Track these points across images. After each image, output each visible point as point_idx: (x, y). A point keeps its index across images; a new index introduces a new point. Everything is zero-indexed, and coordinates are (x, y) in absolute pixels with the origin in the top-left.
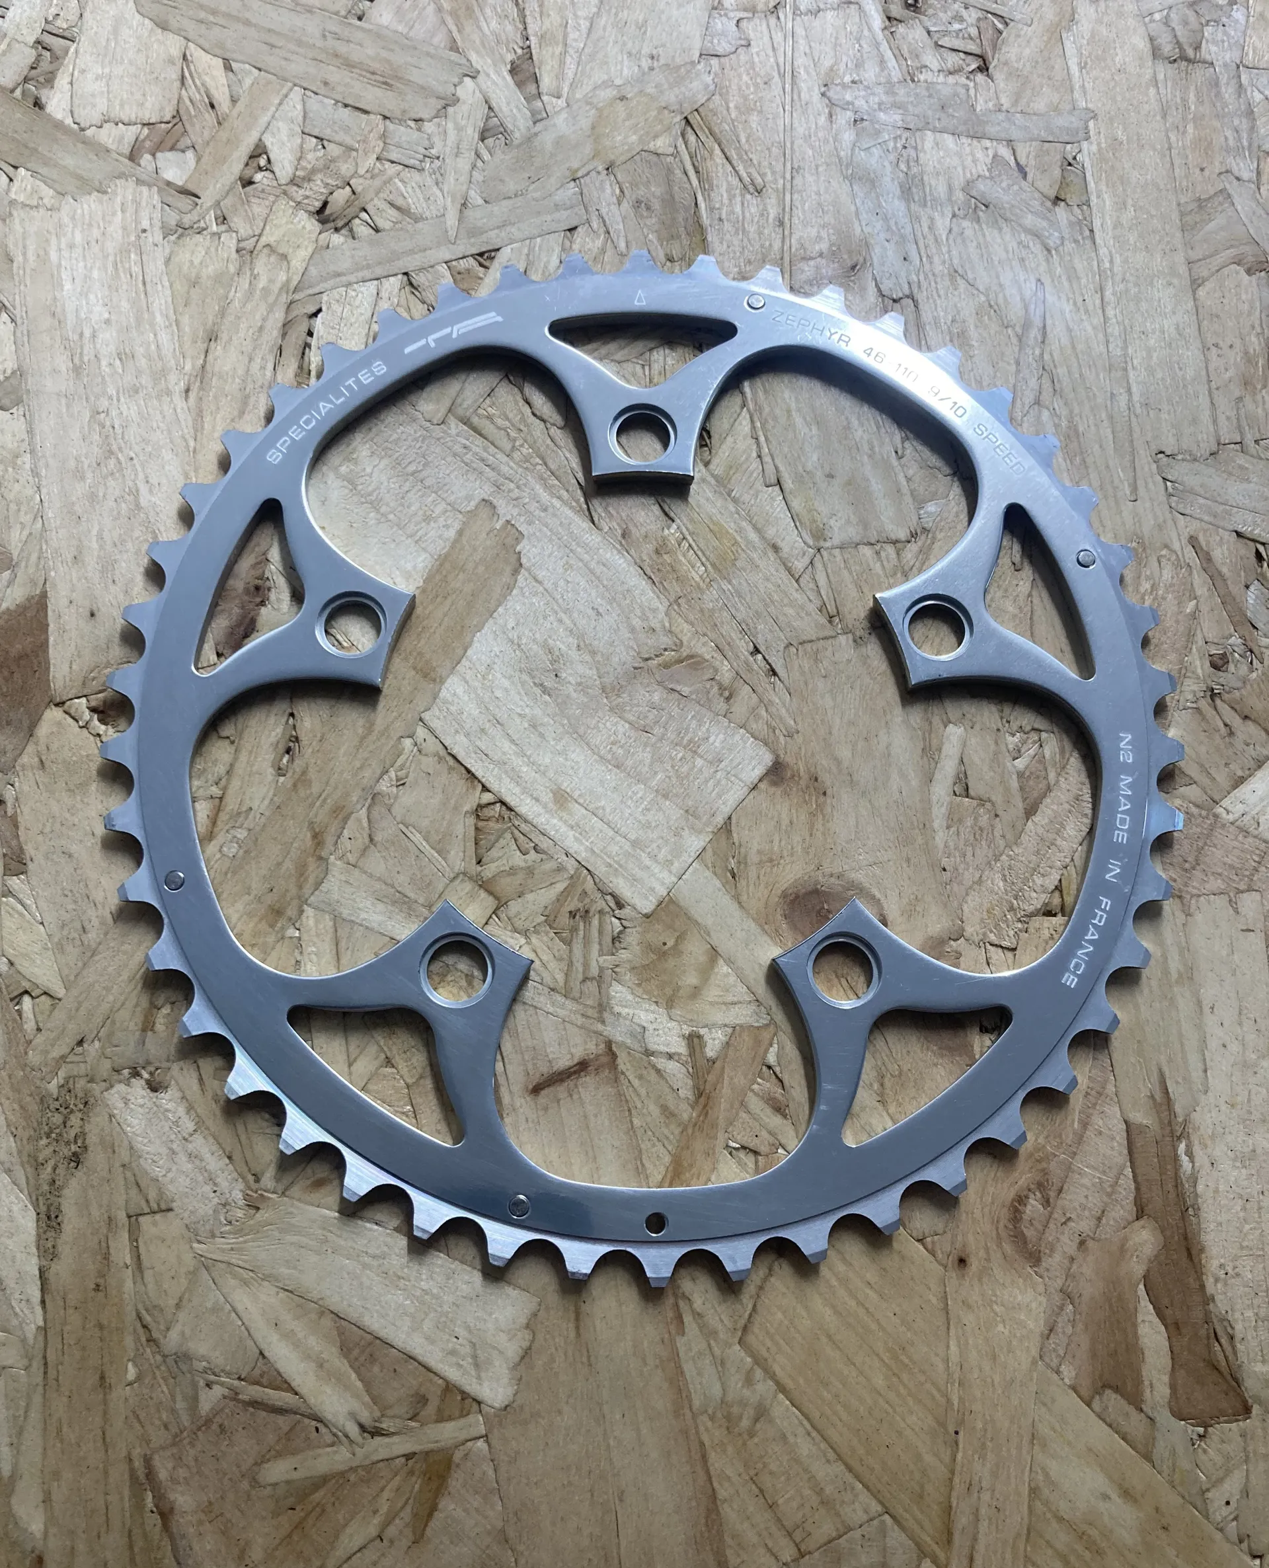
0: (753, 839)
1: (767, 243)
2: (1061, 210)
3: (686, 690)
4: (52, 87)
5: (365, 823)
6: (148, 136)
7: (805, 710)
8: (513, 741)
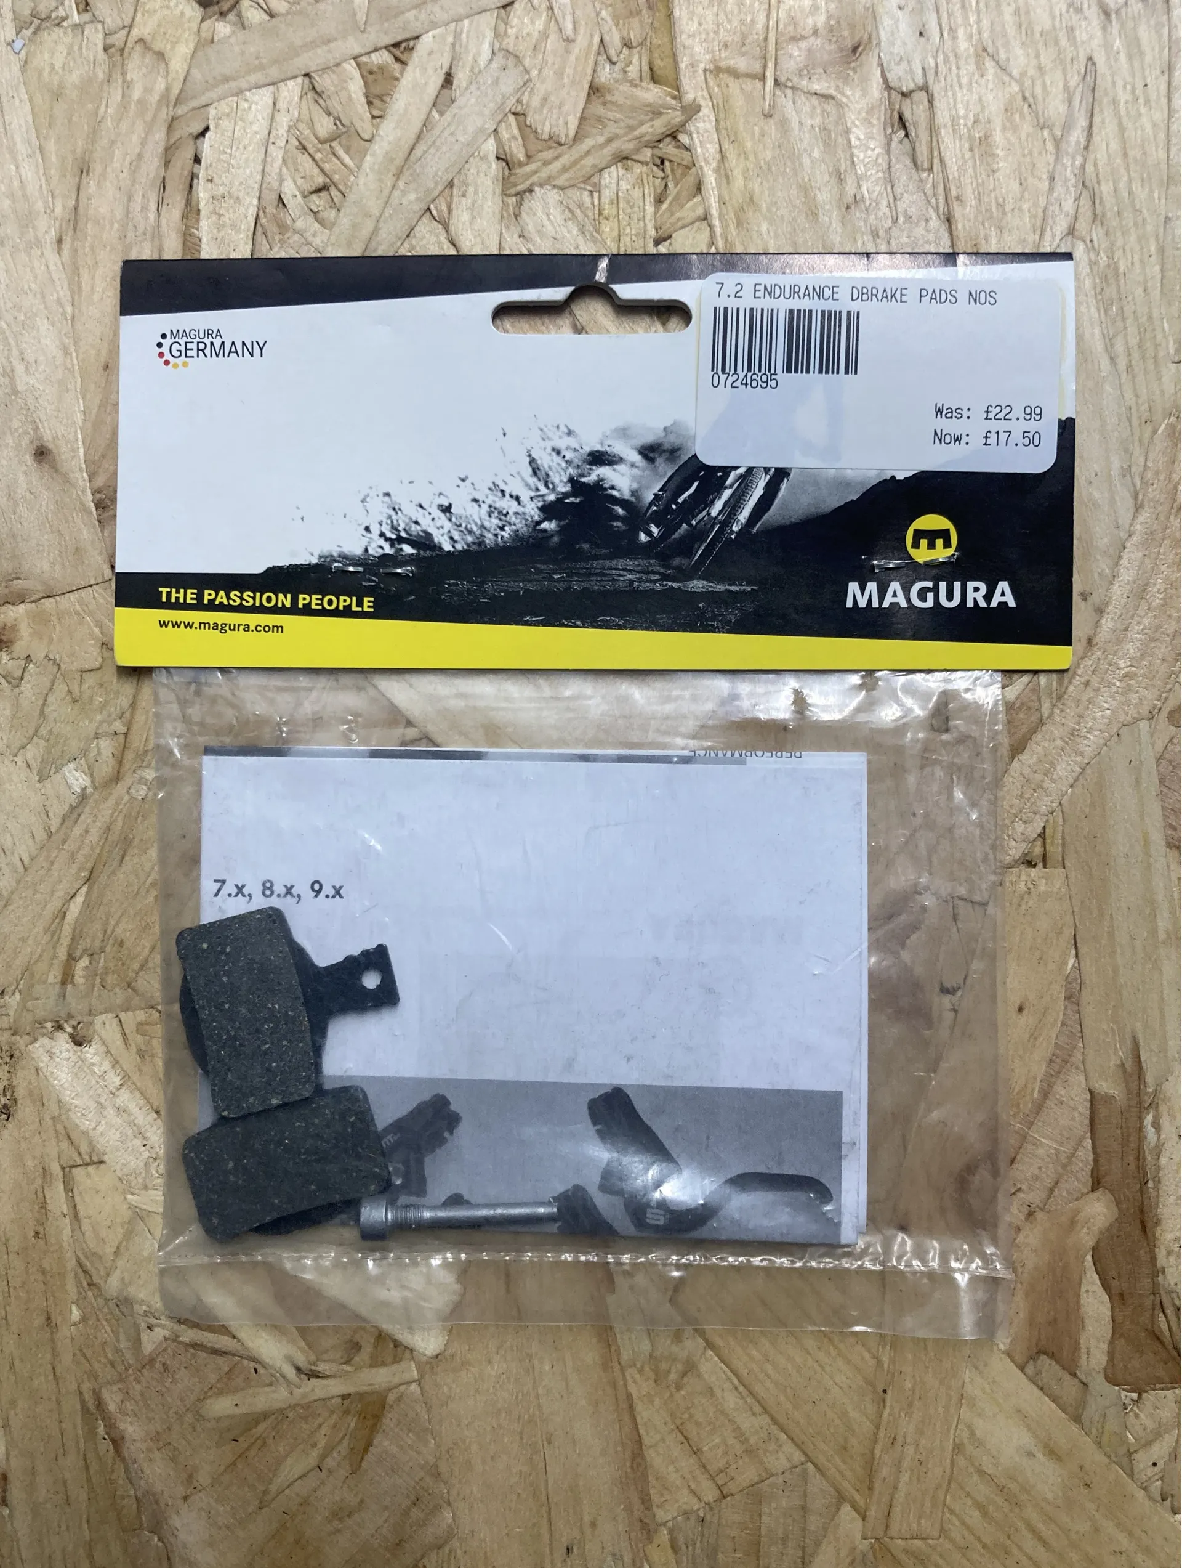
1: (749, 19)
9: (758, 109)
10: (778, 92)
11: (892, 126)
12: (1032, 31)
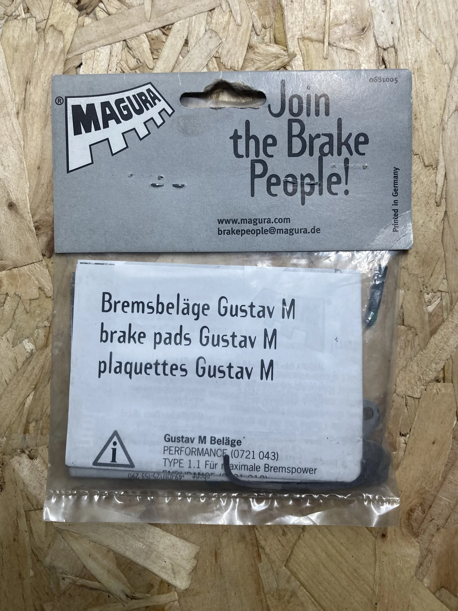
9: (321, 56)
10: (330, 48)
11: (380, 63)
12: (440, 21)
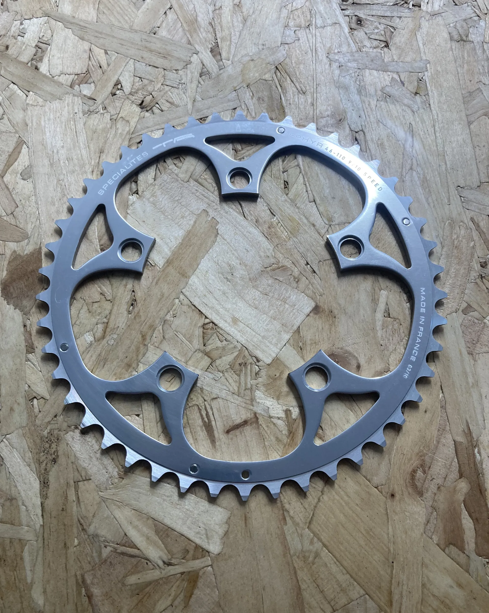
0: (308, 335)
1: (308, 112)
2: (418, 97)
3: (281, 279)
4: (42, 62)
5: (161, 331)
6: (77, 79)
7: (327, 286)
8: (216, 299)
11: (353, 140)
12: (392, 116)
